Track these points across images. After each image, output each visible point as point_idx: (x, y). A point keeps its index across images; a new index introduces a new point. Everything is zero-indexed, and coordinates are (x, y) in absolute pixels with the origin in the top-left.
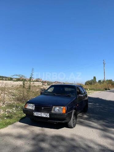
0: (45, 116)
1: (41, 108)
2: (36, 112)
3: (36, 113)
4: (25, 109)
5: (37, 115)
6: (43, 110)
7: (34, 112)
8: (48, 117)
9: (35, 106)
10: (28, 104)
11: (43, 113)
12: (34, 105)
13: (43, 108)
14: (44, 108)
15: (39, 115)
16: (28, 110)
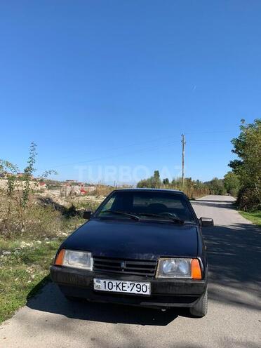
0: (134, 291)
1: (120, 265)
2: (102, 278)
3: (102, 281)
4: (59, 269)
5: (107, 289)
6: (125, 270)
7: (95, 280)
8: (148, 293)
9: (94, 257)
10: (67, 251)
11: (128, 283)
12: (90, 254)
13: (123, 265)
14: (127, 265)
15: (114, 290)
16: (73, 272)
